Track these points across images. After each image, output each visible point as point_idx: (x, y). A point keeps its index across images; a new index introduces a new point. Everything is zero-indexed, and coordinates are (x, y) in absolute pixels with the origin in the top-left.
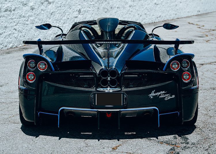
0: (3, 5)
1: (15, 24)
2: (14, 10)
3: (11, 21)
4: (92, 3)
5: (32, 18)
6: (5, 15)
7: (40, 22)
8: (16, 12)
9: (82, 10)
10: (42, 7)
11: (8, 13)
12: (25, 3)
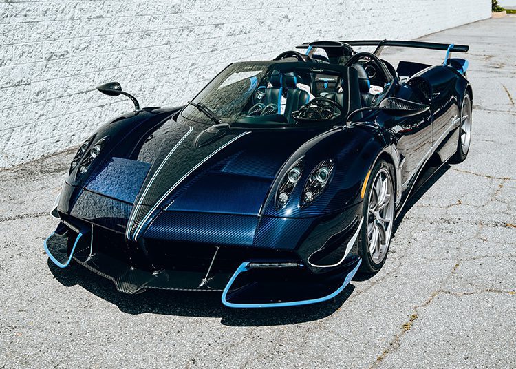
0: (237, 24)
1: (251, 53)
2: (249, 32)
3: (247, 48)
4: (333, 20)
5: (269, 44)
6: (240, 41)
7: (279, 49)
8: (251, 35)
9: (323, 30)
10: (281, 27)
11: (243, 36)
12: (262, 21)
